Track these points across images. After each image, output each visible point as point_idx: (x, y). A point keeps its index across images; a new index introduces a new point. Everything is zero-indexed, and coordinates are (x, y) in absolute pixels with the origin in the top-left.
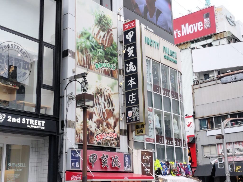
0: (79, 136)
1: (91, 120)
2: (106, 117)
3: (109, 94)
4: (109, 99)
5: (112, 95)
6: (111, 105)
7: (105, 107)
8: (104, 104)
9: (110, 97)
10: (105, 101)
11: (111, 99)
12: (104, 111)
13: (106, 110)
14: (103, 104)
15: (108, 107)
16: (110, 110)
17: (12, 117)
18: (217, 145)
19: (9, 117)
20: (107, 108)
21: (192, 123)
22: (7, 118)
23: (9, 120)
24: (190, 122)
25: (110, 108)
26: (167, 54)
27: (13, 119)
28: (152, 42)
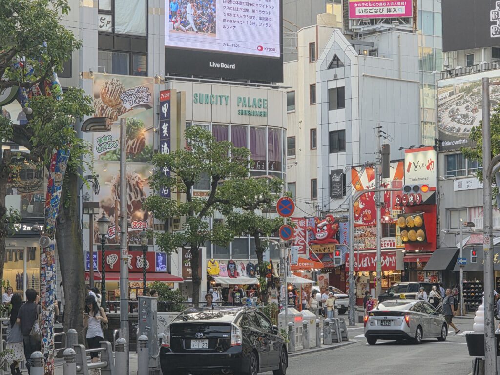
0: (96, 234)
1: (111, 216)
2: (132, 210)
3: (137, 182)
4: (137, 188)
5: (141, 183)
6: (139, 196)
7: (131, 199)
8: (130, 195)
9: (139, 185)
10: (131, 191)
11: (141, 187)
12: (130, 203)
13: (133, 202)
14: (128, 195)
15: (136, 198)
16: (139, 200)
17: (27, 226)
18: (468, 209)
19: (24, 226)
20: (133, 199)
21: (433, 162)
22: (22, 228)
23: (25, 229)
24: (431, 159)
25: (139, 198)
26: (246, 107)
27: (28, 227)
28: (215, 99)
